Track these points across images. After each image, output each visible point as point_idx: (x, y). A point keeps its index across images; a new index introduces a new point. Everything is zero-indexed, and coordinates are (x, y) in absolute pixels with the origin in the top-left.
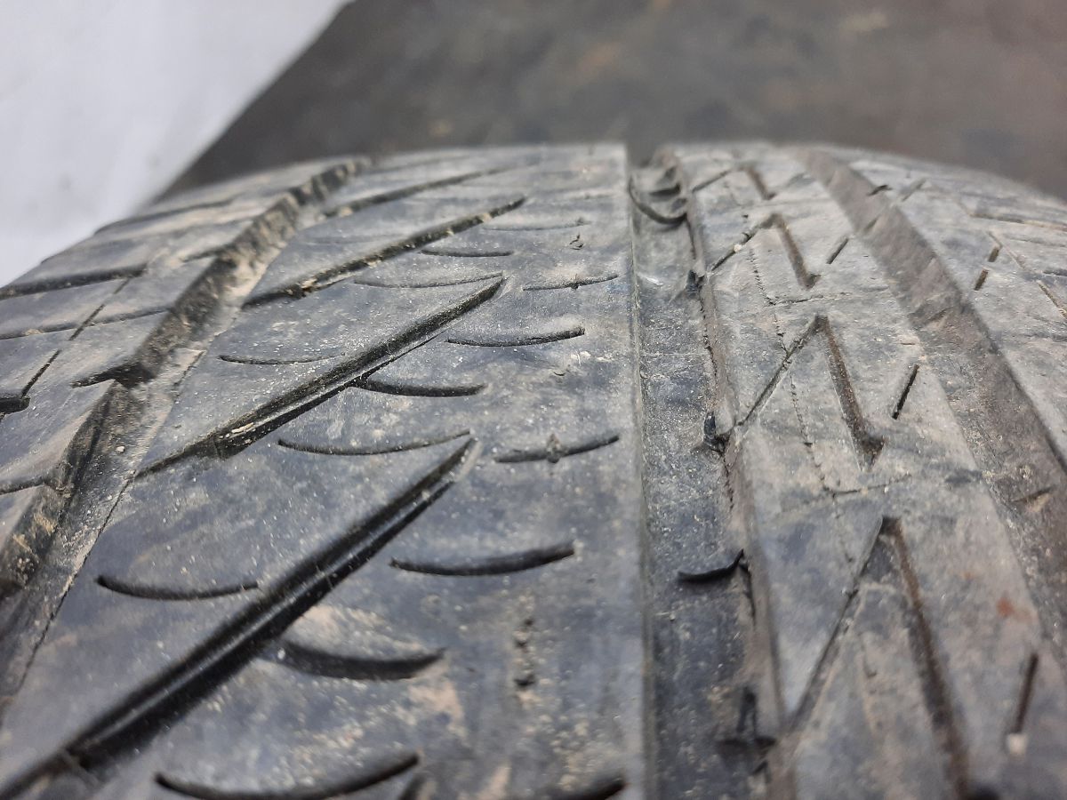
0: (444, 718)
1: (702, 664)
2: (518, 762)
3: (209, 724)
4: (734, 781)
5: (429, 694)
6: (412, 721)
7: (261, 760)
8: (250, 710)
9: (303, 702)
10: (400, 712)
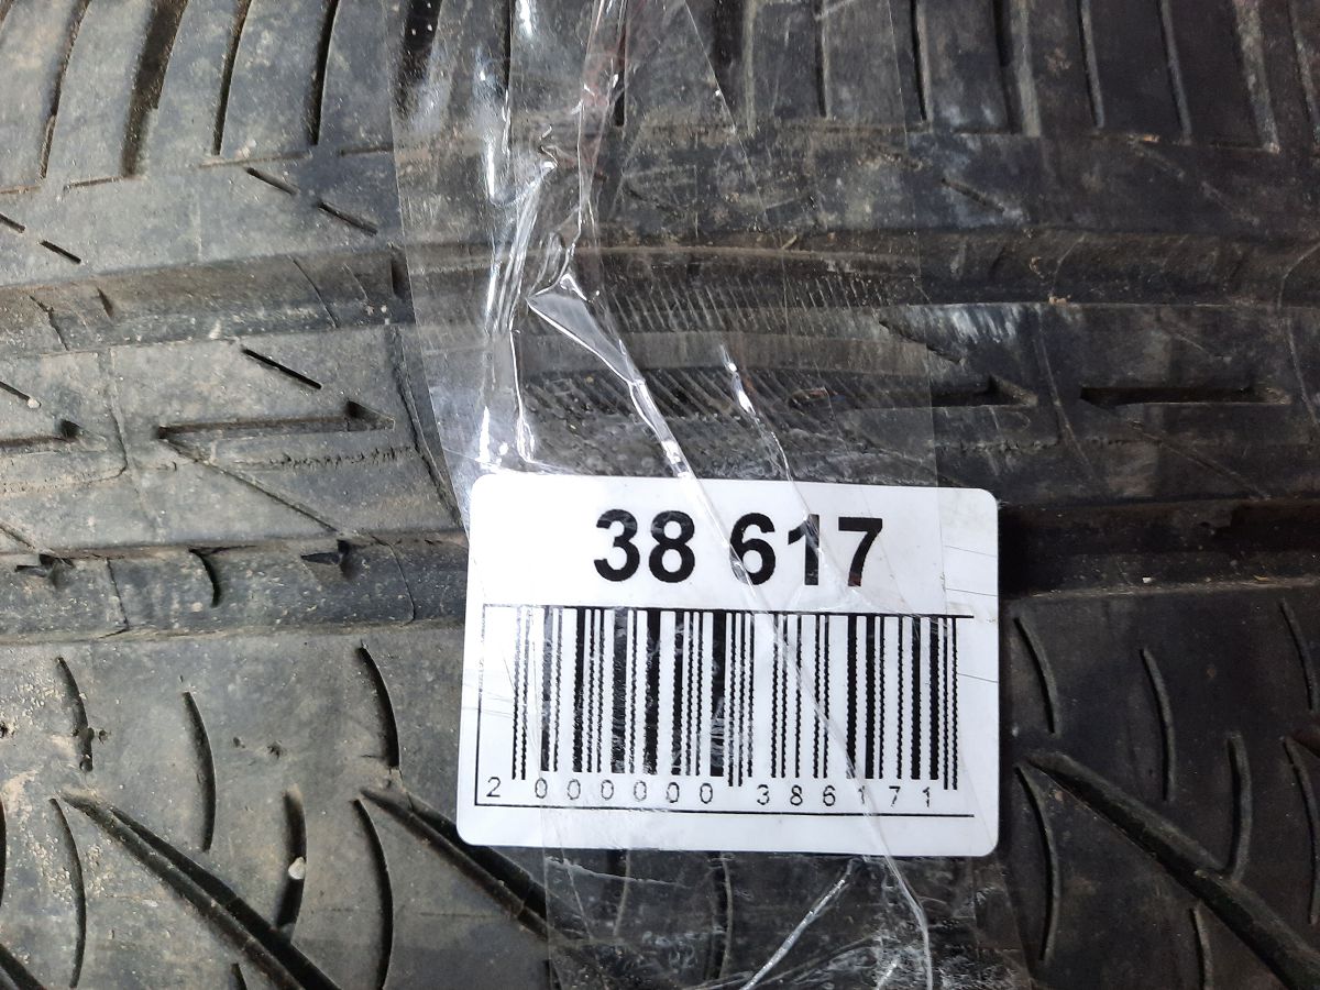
0: (27, 785)
1: (11, 598)
2: (50, 731)
3: (37, 960)
4: (81, 579)
5: (13, 798)
6: (29, 808)
7: (57, 913)
8: (27, 930)
9: (21, 891)
10: (24, 818)
